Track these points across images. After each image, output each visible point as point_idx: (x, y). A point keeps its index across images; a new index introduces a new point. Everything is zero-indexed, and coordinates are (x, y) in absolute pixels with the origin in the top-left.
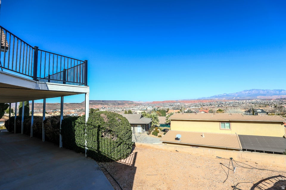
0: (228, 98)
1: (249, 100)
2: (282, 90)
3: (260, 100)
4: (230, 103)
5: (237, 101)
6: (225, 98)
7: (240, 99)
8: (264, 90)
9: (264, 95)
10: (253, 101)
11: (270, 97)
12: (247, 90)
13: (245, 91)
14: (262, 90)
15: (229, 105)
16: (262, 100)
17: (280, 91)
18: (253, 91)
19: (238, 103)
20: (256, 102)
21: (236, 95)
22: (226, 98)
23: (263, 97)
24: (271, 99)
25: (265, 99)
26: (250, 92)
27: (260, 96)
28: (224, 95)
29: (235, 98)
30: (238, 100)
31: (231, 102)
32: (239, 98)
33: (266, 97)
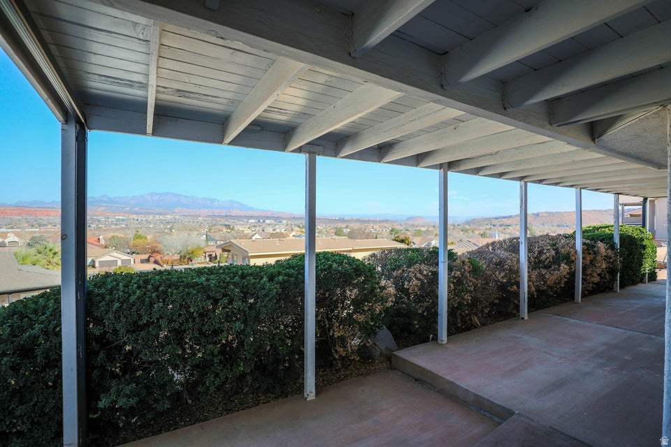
0: (112, 207)
1: (160, 214)
2: (215, 200)
3: (181, 216)
4: (118, 220)
5: (135, 217)
6: (103, 208)
7: (141, 211)
8: (188, 197)
9: (188, 206)
10: (168, 217)
11: (196, 212)
12: (157, 194)
13: (152, 194)
14: (184, 196)
15: (117, 224)
16: (184, 215)
18: (168, 197)
19: (137, 220)
21: (133, 201)
22: (107, 206)
23: (185, 211)
24: (199, 216)
26: (161, 198)
27: (180, 208)
28: (104, 199)
29: (128, 209)
30: (137, 213)
31: (120, 218)
32: (137, 209)
33: (190, 211)
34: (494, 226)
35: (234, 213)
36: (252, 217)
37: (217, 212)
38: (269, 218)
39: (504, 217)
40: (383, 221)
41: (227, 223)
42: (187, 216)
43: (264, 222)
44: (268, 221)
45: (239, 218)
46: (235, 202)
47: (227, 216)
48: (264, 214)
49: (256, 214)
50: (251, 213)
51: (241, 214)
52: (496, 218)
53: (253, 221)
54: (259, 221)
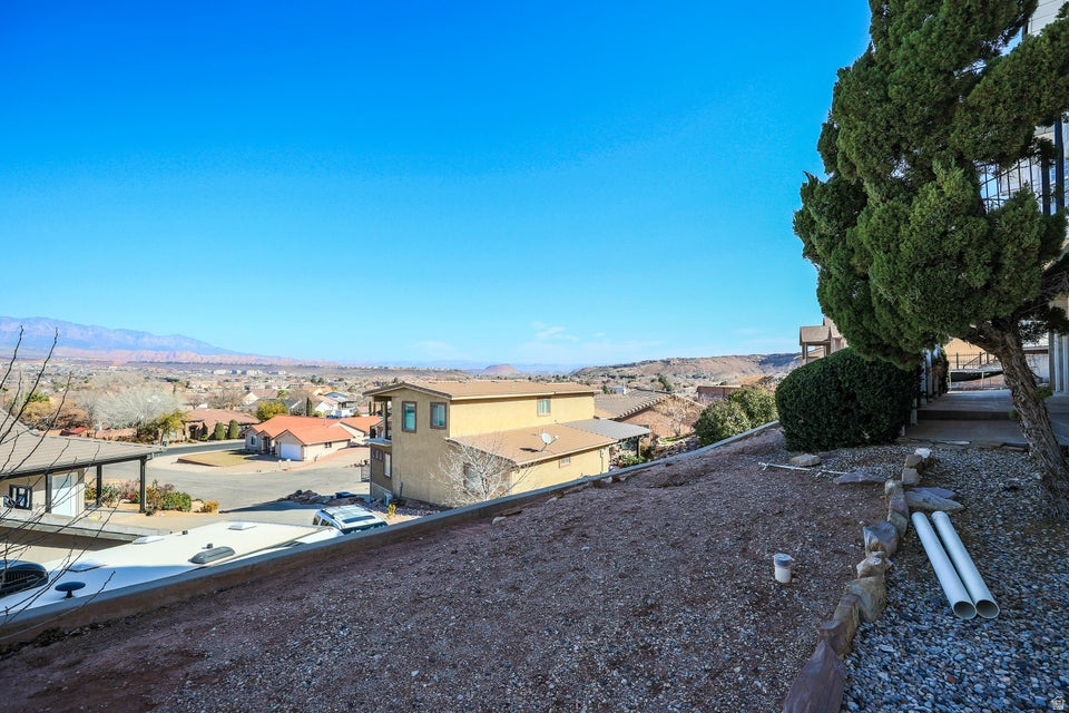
2: (143, 334)
3: (69, 362)
8: (85, 328)
9: (85, 345)
11: (104, 355)
14: (76, 325)
16: (77, 362)
17: (140, 335)
18: (39, 327)
20: (55, 369)
23: (80, 354)
24: (110, 363)
25: (89, 362)
27: (66, 348)
33: (91, 354)
34: (613, 377)
35: (183, 358)
36: (220, 365)
37: (149, 355)
38: (253, 366)
39: (625, 366)
40: (450, 372)
41: (170, 376)
42: (83, 362)
43: (244, 373)
44: (251, 373)
45: (194, 366)
46: (185, 338)
47: (168, 363)
48: (244, 360)
49: (229, 360)
50: (217, 359)
51: (198, 359)
52: (615, 367)
53: (223, 372)
54: (235, 372)
